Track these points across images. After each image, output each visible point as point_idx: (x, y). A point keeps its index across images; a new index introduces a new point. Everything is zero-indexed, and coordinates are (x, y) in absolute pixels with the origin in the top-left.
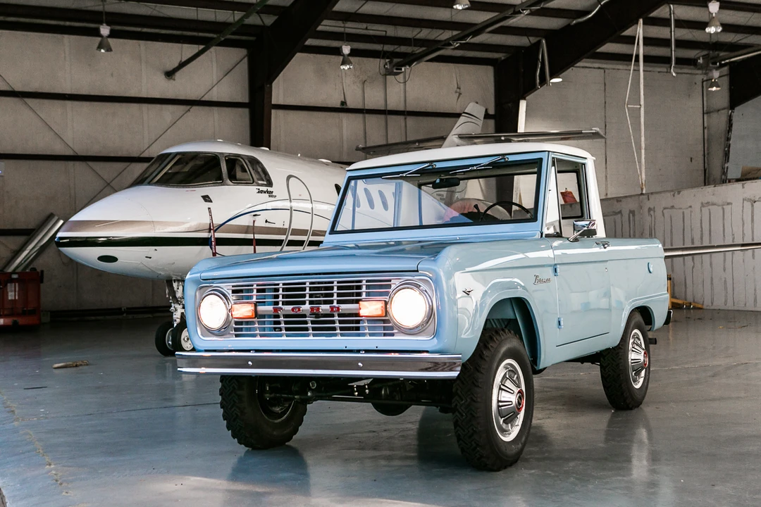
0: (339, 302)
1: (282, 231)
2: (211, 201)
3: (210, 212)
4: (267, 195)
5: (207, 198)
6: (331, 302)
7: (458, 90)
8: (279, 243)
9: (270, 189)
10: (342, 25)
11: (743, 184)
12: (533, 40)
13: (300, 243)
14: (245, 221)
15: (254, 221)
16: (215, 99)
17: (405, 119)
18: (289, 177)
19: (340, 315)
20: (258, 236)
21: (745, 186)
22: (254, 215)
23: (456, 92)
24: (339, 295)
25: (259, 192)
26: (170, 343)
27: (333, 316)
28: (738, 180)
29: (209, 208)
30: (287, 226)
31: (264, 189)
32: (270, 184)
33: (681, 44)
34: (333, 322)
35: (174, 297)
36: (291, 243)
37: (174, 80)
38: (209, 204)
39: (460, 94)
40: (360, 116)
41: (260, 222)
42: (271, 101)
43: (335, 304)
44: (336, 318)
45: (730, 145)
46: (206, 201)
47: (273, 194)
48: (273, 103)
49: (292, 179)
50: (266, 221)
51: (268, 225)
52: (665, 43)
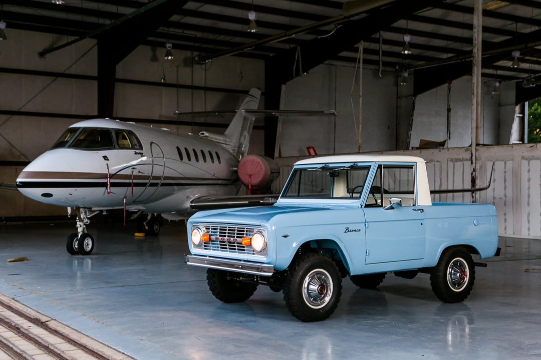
0: (237, 237)
1: (147, 177)
2: (108, 160)
3: (108, 166)
4: (140, 155)
5: (105, 158)
6: (234, 237)
7: (241, 75)
8: (144, 185)
9: (141, 152)
10: (167, 29)
11: (421, 151)
12: (292, 46)
13: (156, 185)
14: (127, 172)
15: (133, 172)
16: (73, 73)
17: (205, 92)
18: (152, 143)
19: (237, 243)
20: (135, 181)
21: (422, 152)
22: (133, 168)
23: (239, 76)
24: (237, 234)
25: (135, 154)
26: (77, 247)
27: (234, 243)
28: (417, 148)
29: (107, 164)
30: (150, 175)
31: (138, 151)
32: (141, 148)
33: (386, 54)
34: (235, 246)
35: (80, 218)
36: (152, 185)
37: (45, 58)
38: (106, 162)
39: (242, 77)
40: (175, 89)
41: (136, 173)
42: (115, 76)
43: (235, 238)
44: (236, 244)
45: (413, 120)
46: (105, 159)
47: (144, 155)
48: (116, 77)
49: (153, 145)
50: (139, 172)
51: (140, 174)
52: (376, 52)
